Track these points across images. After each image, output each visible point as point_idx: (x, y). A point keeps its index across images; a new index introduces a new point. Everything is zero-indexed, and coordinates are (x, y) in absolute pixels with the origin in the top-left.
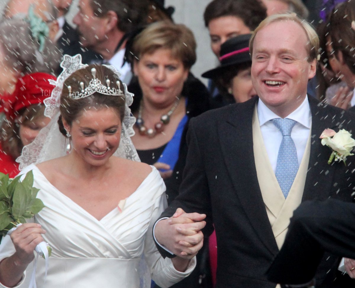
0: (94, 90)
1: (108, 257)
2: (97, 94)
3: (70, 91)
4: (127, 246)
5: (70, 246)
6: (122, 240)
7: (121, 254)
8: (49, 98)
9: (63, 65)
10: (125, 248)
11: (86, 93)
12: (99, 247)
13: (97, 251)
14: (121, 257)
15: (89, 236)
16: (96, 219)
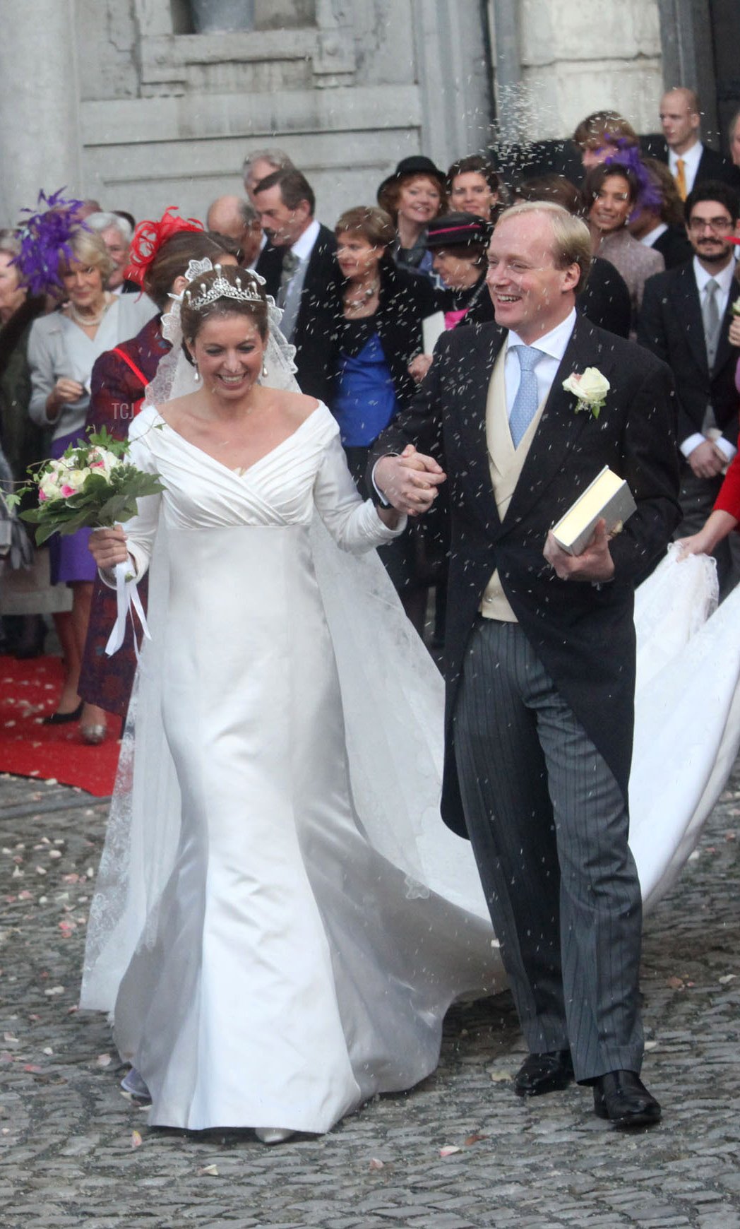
0: (220, 293)
1: (254, 526)
2: (223, 299)
3: (189, 298)
4: (278, 509)
7: (272, 520)
10: (276, 512)
11: (209, 297)
12: (240, 512)
13: (238, 517)
15: (225, 497)
16: (233, 474)
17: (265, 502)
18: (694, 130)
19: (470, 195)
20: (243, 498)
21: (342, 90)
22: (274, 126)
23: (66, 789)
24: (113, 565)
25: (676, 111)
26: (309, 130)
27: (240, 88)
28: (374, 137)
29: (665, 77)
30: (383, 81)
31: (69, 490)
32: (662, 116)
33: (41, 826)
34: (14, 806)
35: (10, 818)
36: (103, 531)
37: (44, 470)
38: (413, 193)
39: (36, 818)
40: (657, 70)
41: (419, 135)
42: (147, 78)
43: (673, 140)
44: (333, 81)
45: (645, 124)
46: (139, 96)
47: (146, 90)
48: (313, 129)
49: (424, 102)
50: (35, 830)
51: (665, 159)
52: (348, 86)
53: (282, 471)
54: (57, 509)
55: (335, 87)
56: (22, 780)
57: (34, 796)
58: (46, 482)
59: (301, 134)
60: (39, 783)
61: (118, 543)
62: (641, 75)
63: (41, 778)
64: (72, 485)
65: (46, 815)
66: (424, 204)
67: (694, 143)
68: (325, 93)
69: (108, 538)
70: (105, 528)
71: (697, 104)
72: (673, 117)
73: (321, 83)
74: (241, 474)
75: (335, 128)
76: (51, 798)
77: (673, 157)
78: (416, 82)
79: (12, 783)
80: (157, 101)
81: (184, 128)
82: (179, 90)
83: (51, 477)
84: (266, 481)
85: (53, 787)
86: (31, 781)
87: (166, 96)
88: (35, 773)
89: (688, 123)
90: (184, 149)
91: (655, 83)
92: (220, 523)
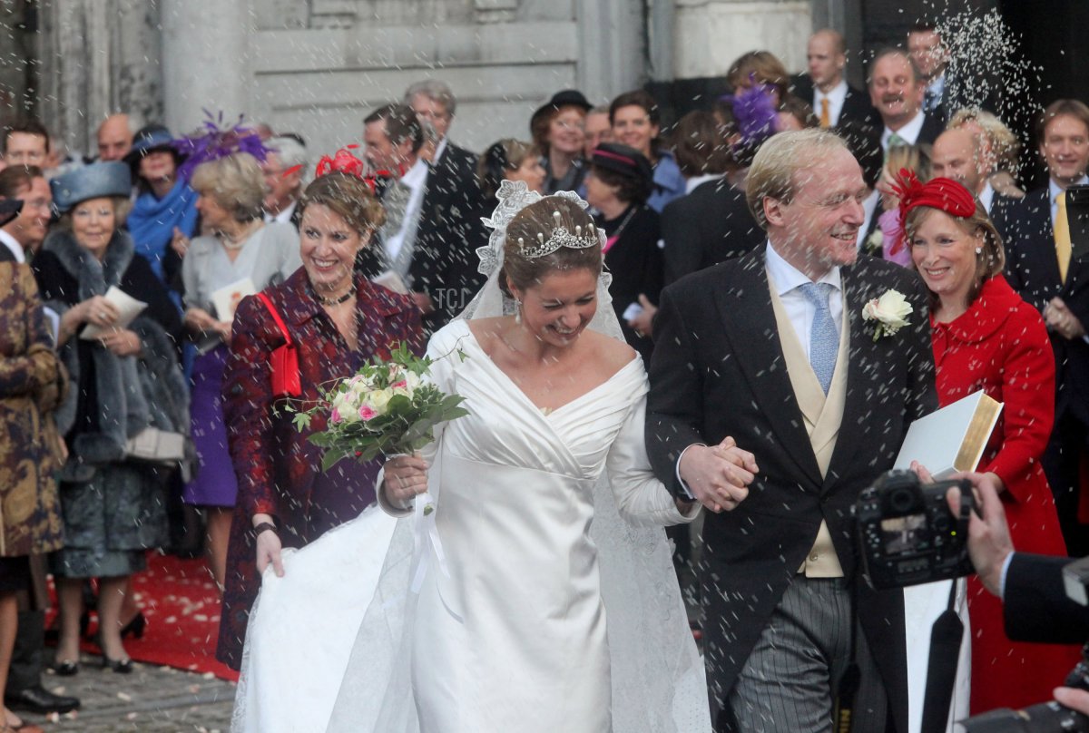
0: (559, 244)
1: (551, 471)
2: (564, 250)
3: (522, 246)
4: (581, 459)
5: (497, 447)
6: (575, 449)
7: (569, 469)
8: (486, 247)
9: (499, 195)
10: (577, 462)
11: (547, 248)
12: (539, 454)
13: (535, 459)
14: (569, 474)
15: (527, 435)
16: (540, 413)
17: (568, 448)
18: (840, 70)
19: (630, 127)
20: (546, 439)
21: (503, 26)
22: (436, 58)
23: (222, 683)
24: (413, 496)
25: (824, 53)
26: (472, 62)
27: (406, 21)
28: (532, 71)
29: (814, 20)
30: (543, 18)
31: (368, 412)
32: (810, 57)
33: (198, 716)
34: (174, 697)
35: (169, 708)
36: (402, 458)
37: (337, 389)
38: (561, 124)
39: (194, 709)
40: (806, 12)
41: (576, 69)
42: (318, 9)
43: (819, 80)
44: (494, 17)
45: (794, 64)
46: (309, 26)
47: (317, 21)
48: (474, 61)
49: (581, 38)
50: (192, 720)
51: (809, 98)
52: (509, 22)
53: (589, 419)
54: (354, 431)
55: (495, 23)
56: (182, 674)
57: (193, 688)
58: (341, 401)
59: (462, 66)
60: (197, 676)
61: (418, 472)
62: (791, 17)
63: (200, 671)
64: (372, 405)
65: (203, 707)
66: (572, 134)
67: (839, 82)
68: (486, 28)
69: (407, 466)
70: (404, 454)
71: (844, 45)
72: (820, 57)
73: (483, 18)
74: (547, 414)
75: (495, 60)
76: (208, 691)
77: (819, 96)
78: (574, 19)
79: (171, 676)
80: (327, 31)
81: (351, 58)
82: (347, 22)
83: (347, 397)
84: (572, 426)
85: (210, 681)
86: (190, 674)
87: (334, 27)
88: (193, 667)
89: (834, 64)
90: (349, 79)
91: (805, 25)
92: (513, 461)
